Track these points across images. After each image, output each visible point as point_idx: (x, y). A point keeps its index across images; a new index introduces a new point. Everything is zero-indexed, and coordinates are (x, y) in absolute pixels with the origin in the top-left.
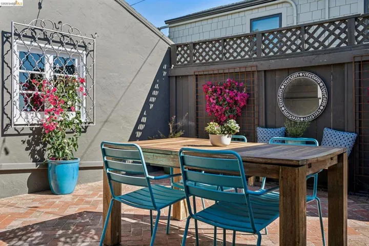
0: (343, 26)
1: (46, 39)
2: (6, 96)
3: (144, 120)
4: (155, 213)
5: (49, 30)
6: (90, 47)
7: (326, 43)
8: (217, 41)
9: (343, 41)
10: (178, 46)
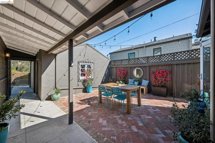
0: (146, 58)
1: (86, 62)
2: (79, 74)
3: (105, 77)
4: (108, 97)
5: (86, 61)
6: (94, 63)
7: (143, 62)
8: (120, 60)
9: (146, 61)
10: (112, 61)
